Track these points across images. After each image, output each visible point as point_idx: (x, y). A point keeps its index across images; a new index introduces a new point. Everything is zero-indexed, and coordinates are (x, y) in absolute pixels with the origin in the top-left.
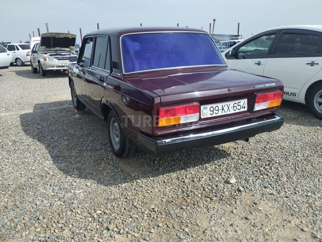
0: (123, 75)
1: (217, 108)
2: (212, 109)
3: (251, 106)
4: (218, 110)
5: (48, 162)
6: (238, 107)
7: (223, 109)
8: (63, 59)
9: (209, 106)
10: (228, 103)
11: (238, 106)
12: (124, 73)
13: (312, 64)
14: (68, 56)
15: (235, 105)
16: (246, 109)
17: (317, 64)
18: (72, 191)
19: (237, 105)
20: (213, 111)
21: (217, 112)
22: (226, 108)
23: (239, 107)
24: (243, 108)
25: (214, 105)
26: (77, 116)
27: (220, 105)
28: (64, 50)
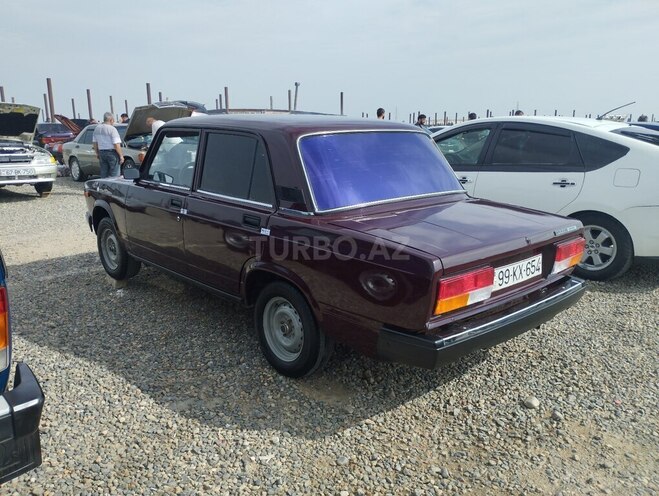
0: (316, 214)
1: (507, 274)
2: (501, 276)
3: (547, 267)
4: (509, 276)
5: (144, 403)
6: (531, 269)
7: (514, 274)
8: (10, 162)
10: (520, 264)
12: (317, 210)
13: (563, 184)
14: (21, 154)
15: (528, 266)
16: (540, 272)
17: (573, 184)
18: (253, 458)
20: (503, 278)
21: (507, 280)
22: (518, 272)
23: (533, 269)
24: (537, 270)
25: (504, 269)
26: (120, 293)
27: (511, 268)
28: (7, 141)
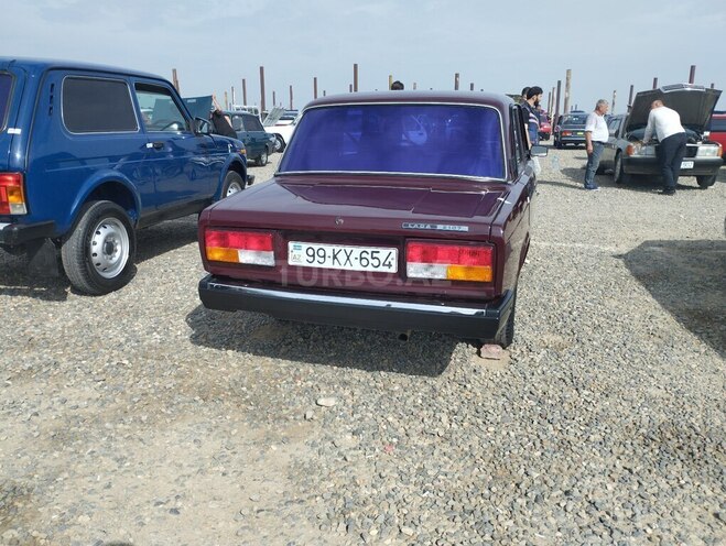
1: (321, 253)
2: (311, 252)
4: (324, 256)
6: (371, 261)
7: (335, 257)
9: (305, 246)
10: (348, 249)
11: (373, 258)
15: (364, 255)
16: (393, 270)
19: (369, 257)
20: (313, 256)
21: (322, 260)
22: (342, 257)
23: (376, 262)
24: (384, 265)
25: (316, 246)
27: (329, 249)
